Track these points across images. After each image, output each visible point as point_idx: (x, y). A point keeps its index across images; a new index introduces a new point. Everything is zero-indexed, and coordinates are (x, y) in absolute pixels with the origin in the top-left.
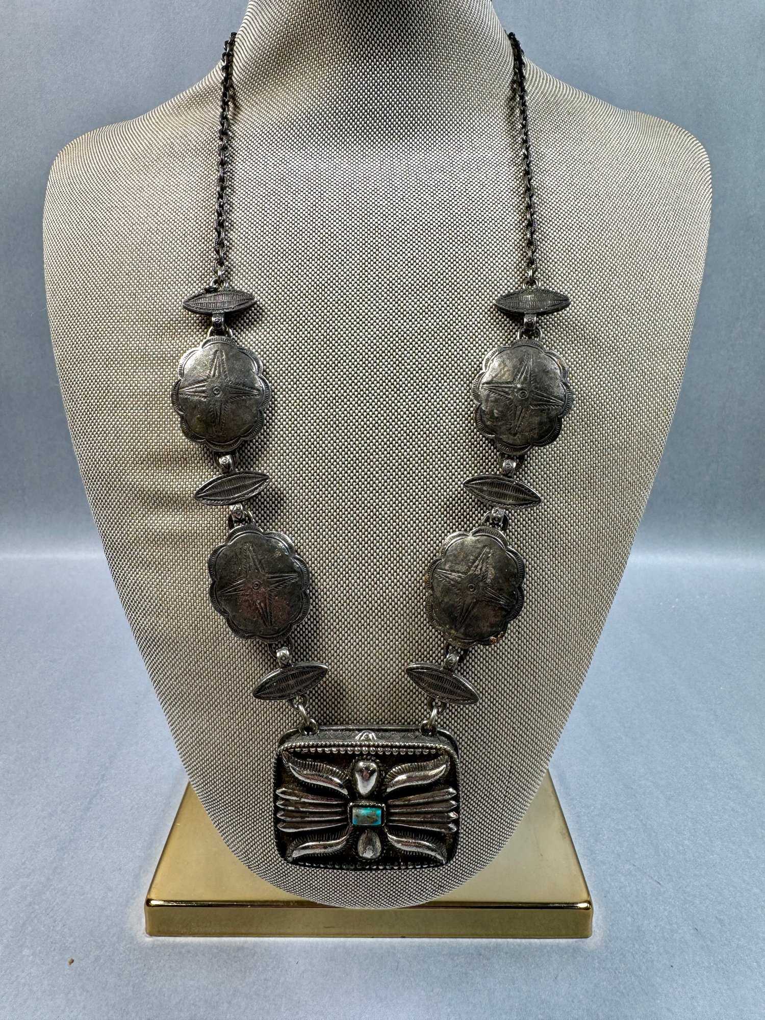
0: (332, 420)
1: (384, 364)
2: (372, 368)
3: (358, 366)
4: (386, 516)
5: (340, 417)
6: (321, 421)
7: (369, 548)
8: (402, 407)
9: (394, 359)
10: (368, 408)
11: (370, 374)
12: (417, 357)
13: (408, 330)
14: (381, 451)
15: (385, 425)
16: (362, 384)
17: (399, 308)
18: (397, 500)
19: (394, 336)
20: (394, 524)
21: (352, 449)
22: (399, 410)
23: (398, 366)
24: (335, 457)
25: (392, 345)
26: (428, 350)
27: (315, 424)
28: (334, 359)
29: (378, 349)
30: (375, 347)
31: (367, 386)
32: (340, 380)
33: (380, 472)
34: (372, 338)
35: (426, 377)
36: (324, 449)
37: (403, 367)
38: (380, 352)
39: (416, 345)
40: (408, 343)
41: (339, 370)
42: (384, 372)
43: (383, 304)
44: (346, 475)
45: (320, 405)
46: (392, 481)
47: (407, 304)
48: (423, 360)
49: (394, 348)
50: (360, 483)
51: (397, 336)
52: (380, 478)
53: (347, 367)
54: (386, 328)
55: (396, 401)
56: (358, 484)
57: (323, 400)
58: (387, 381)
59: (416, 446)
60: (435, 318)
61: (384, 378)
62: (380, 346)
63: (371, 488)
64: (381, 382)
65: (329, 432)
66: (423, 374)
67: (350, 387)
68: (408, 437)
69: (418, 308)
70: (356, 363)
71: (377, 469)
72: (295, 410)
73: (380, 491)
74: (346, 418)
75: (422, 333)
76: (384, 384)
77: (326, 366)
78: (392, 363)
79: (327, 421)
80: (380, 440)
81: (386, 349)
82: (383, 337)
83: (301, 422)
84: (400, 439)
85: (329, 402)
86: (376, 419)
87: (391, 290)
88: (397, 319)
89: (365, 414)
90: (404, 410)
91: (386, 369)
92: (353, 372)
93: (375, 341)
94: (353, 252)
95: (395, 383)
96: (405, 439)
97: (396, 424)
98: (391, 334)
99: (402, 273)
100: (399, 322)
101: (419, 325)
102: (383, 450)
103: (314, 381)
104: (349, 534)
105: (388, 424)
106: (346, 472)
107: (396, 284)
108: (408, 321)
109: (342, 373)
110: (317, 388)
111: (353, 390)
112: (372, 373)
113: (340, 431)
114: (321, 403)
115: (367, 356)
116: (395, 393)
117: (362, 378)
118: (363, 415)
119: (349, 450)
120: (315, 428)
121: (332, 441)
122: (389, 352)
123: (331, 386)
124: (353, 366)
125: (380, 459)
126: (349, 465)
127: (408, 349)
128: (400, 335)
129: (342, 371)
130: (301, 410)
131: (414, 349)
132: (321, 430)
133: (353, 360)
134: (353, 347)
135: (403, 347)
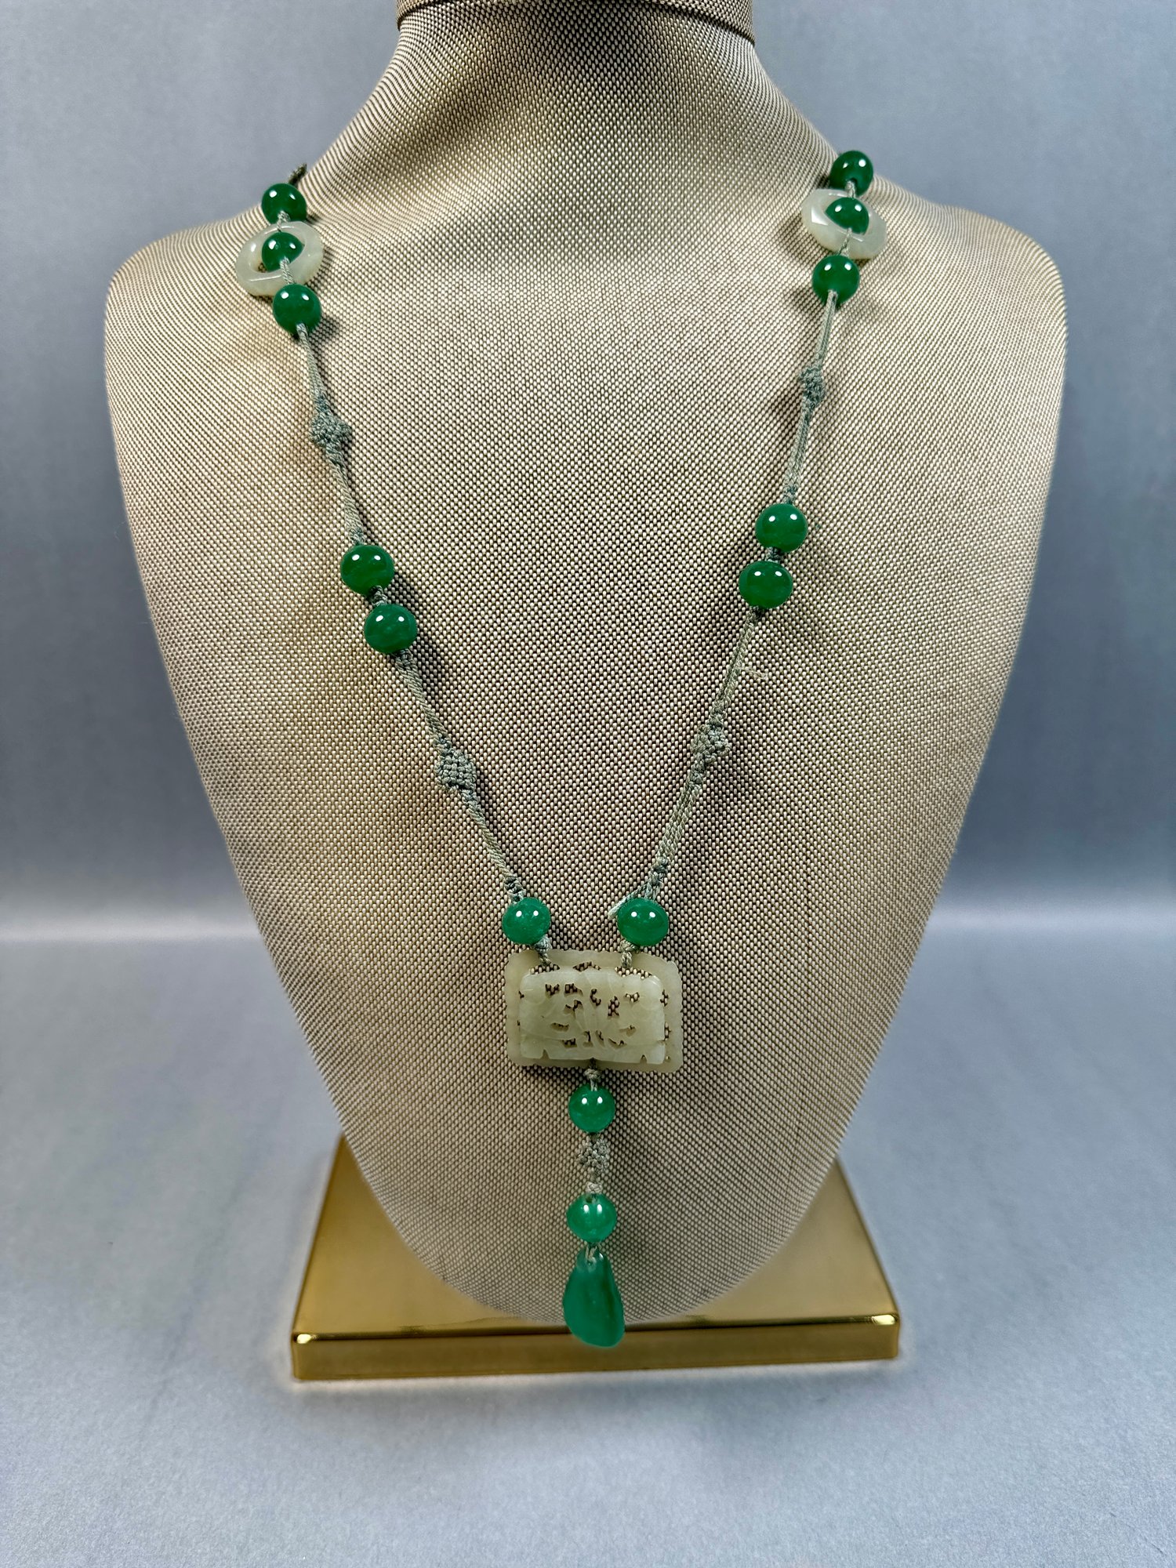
0: (552, 667)
1: (620, 588)
2: (604, 593)
3: (585, 591)
4: (628, 796)
5: (563, 662)
6: (536, 669)
7: (606, 840)
8: (646, 647)
9: (635, 581)
10: (600, 649)
11: (602, 602)
12: (665, 577)
13: (652, 539)
14: (619, 708)
15: (625, 672)
16: (591, 616)
17: (639, 506)
18: (643, 774)
19: (634, 548)
20: (640, 807)
21: (580, 707)
22: (643, 652)
23: (640, 589)
24: (557, 718)
25: (630, 561)
26: (680, 567)
27: (528, 673)
28: (550, 582)
29: (611, 567)
30: (607, 563)
31: (598, 619)
32: (560, 611)
33: (619, 737)
34: (603, 551)
35: (678, 605)
36: (542, 708)
37: (647, 592)
38: (615, 570)
39: (665, 560)
40: (653, 558)
41: (559, 598)
42: (620, 599)
43: (616, 501)
44: (573, 742)
45: (534, 647)
46: (635, 749)
47: (650, 501)
48: (674, 581)
49: (634, 564)
50: (593, 753)
51: (637, 548)
52: (619, 745)
53: (570, 592)
54: (622, 537)
55: (638, 639)
56: (589, 754)
57: (538, 639)
58: (625, 611)
59: (668, 700)
60: (689, 520)
61: (621, 608)
62: (615, 563)
63: (608, 759)
64: (617, 612)
65: (548, 684)
66: (674, 601)
67: (575, 621)
68: (656, 689)
69: (666, 507)
70: (581, 587)
71: (615, 733)
72: (500, 654)
73: (620, 763)
74: (570, 664)
75: (671, 543)
76: (621, 616)
77: (540, 592)
78: (631, 585)
79: (544, 668)
80: (618, 694)
81: (623, 567)
82: (618, 550)
83: (509, 670)
84: (645, 692)
85: (546, 642)
86: (612, 664)
87: (626, 480)
88: (636, 524)
89: (596, 657)
90: (650, 651)
91: (624, 595)
92: (578, 600)
93: (607, 555)
94: (571, 426)
95: (637, 614)
96: (652, 691)
97: (640, 671)
98: (629, 545)
99: (640, 456)
100: (640, 527)
101: (667, 532)
102: (622, 706)
103: (525, 614)
104: (579, 822)
105: (628, 671)
106: (573, 739)
107: (634, 472)
108: (651, 525)
109: (563, 602)
110: (529, 623)
111: (579, 625)
112: (605, 601)
113: (563, 682)
114: (535, 644)
115: (596, 577)
116: (638, 628)
117: (590, 608)
118: (593, 659)
119: (577, 708)
120: (529, 678)
121: (552, 697)
122: (627, 570)
123: (548, 620)
124: (578, 592)
125: (619, 720)
126: (577, 729)
127: (653, 566)
128: (641, 547)
129: (563, 598)
130: (508, 653)
131: (661, 565)
132: (536, 681)
133: (577, 583)
134: (577, 564)
135: (646, 564)
